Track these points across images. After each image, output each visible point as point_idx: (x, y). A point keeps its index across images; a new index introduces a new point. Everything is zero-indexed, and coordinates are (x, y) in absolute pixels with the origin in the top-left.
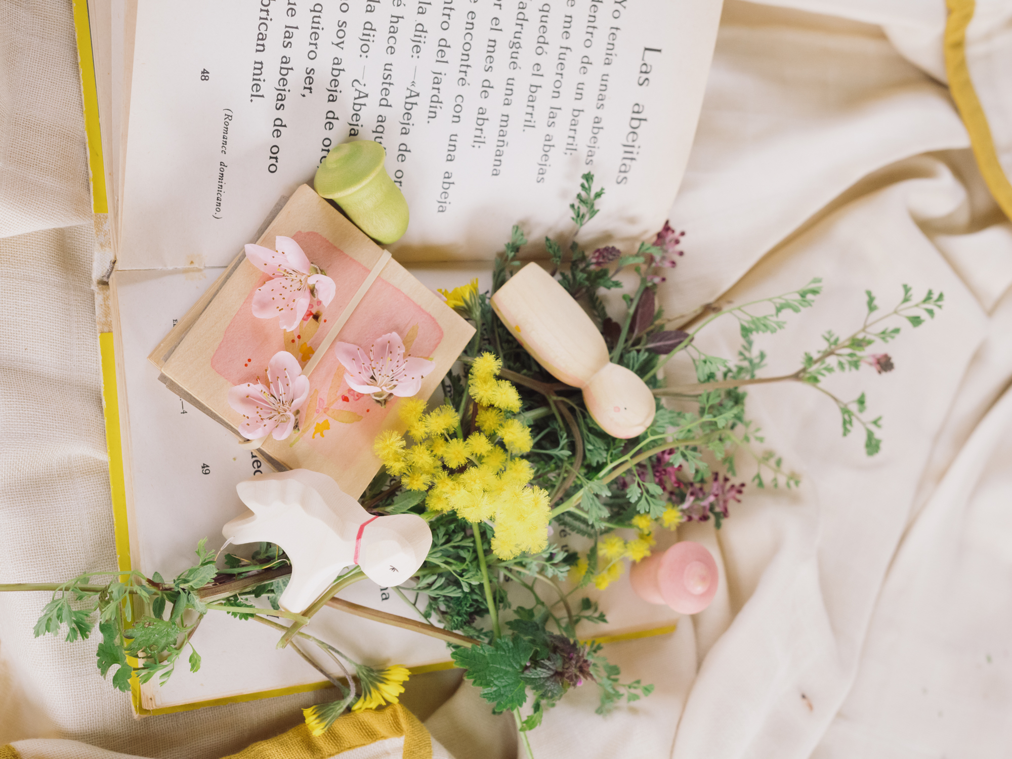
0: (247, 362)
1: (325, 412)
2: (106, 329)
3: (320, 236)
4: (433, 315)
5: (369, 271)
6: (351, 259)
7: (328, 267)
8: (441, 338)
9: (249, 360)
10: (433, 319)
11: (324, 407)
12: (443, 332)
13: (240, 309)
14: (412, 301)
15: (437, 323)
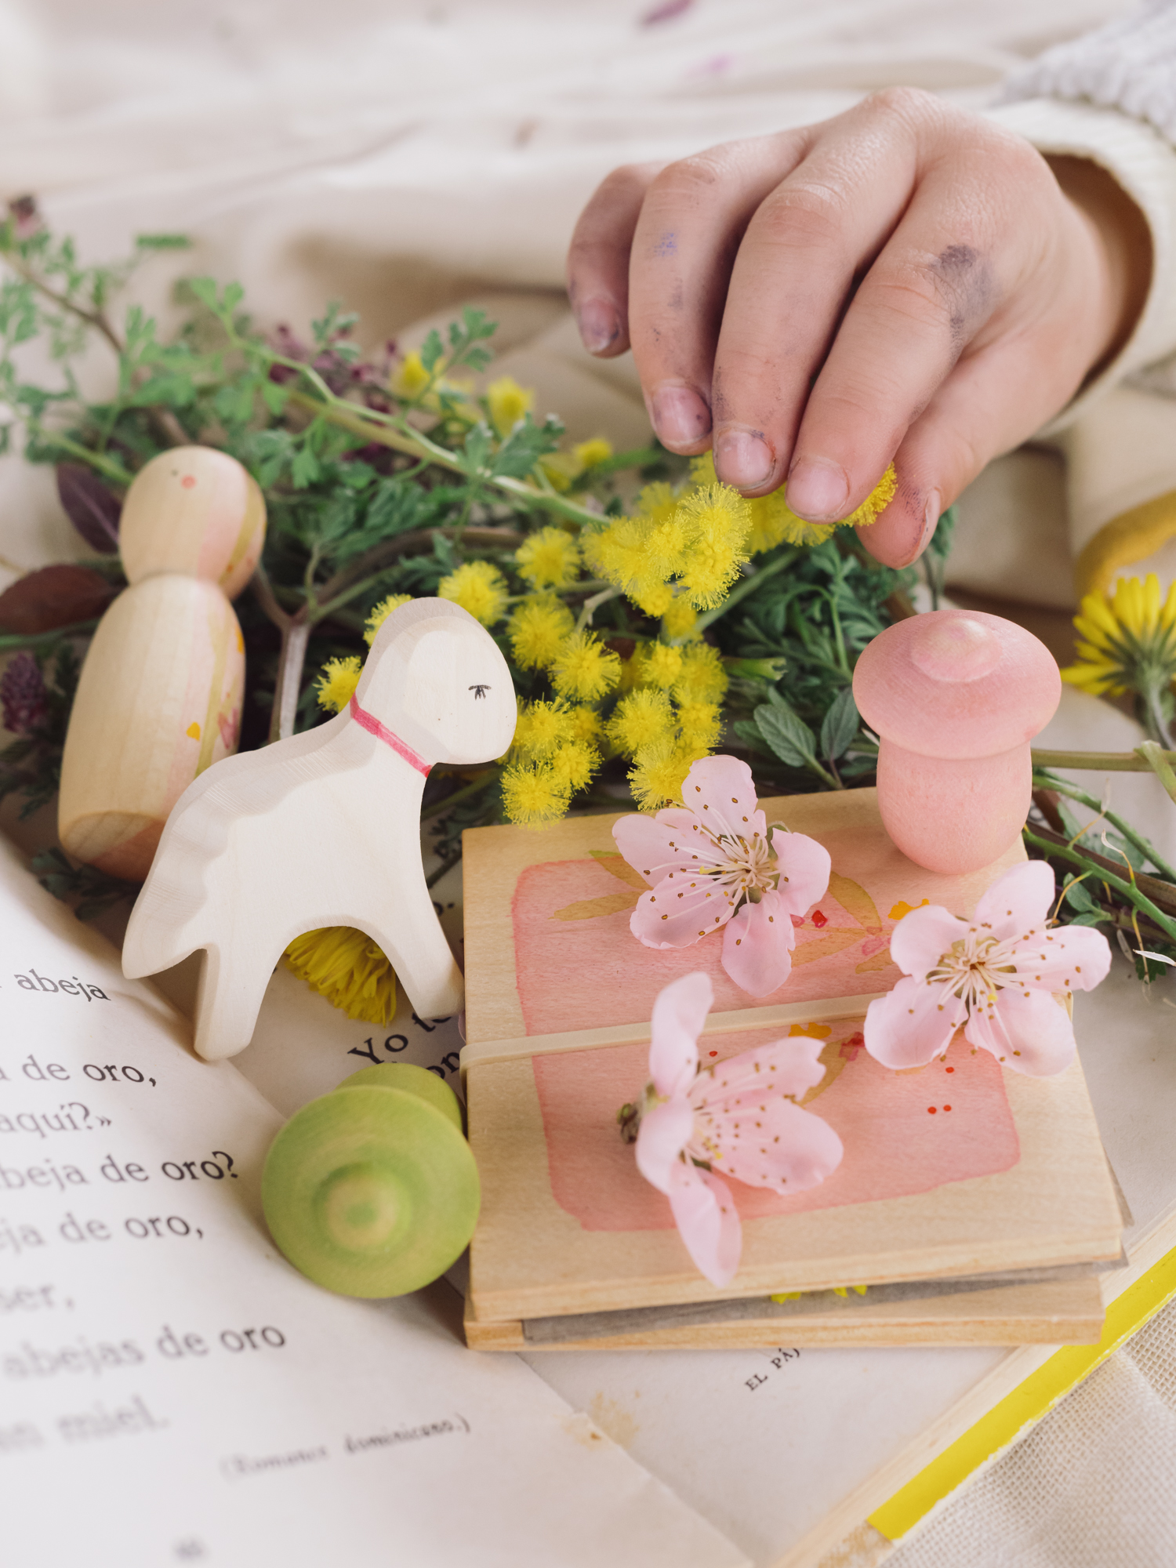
0: (940, 1111)
1: (881, 930)
2: (871, 1538)
3: (553, 1187)
4: (509, 907)
5: (535, 1058)
6: (543, 1105)
7: (602, 1128)
8: (537, 866)
9: (932, 1110)
10: (515, 902)
11: (872, 937)
12: (524, 872)
13: (855, 1201)
14: (517, 956)
15: (517, 891)
